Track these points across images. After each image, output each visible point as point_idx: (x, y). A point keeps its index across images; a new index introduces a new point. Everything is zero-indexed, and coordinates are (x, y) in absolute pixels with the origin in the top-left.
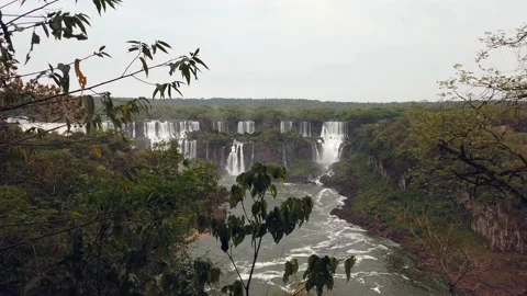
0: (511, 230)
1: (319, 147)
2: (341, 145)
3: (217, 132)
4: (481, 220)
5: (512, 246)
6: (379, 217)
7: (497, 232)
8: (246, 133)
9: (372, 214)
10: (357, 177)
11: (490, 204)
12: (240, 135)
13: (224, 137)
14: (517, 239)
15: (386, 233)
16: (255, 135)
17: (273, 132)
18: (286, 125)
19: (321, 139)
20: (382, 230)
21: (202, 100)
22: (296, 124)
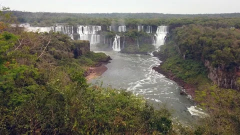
0: (223, 78)
1: (155, 38)
2: (165, 37)
3: (109, 31)
4: (211, 73)
5: (223, 85)
6: (172, 71)
7: (217, 79)
8: (122, 32)
9: (169, 70)
10: (168, 53)
11: (216, 67)
12: (119, 32)
13: (112, 34)
14: (225, 82)
15: (172, 78)
16: (126, 32)
17: (133, 31)
18: (141, 28)
19: (156, 34)
20: (171, 77)
21: (108, 14)
22: (145, 27)
